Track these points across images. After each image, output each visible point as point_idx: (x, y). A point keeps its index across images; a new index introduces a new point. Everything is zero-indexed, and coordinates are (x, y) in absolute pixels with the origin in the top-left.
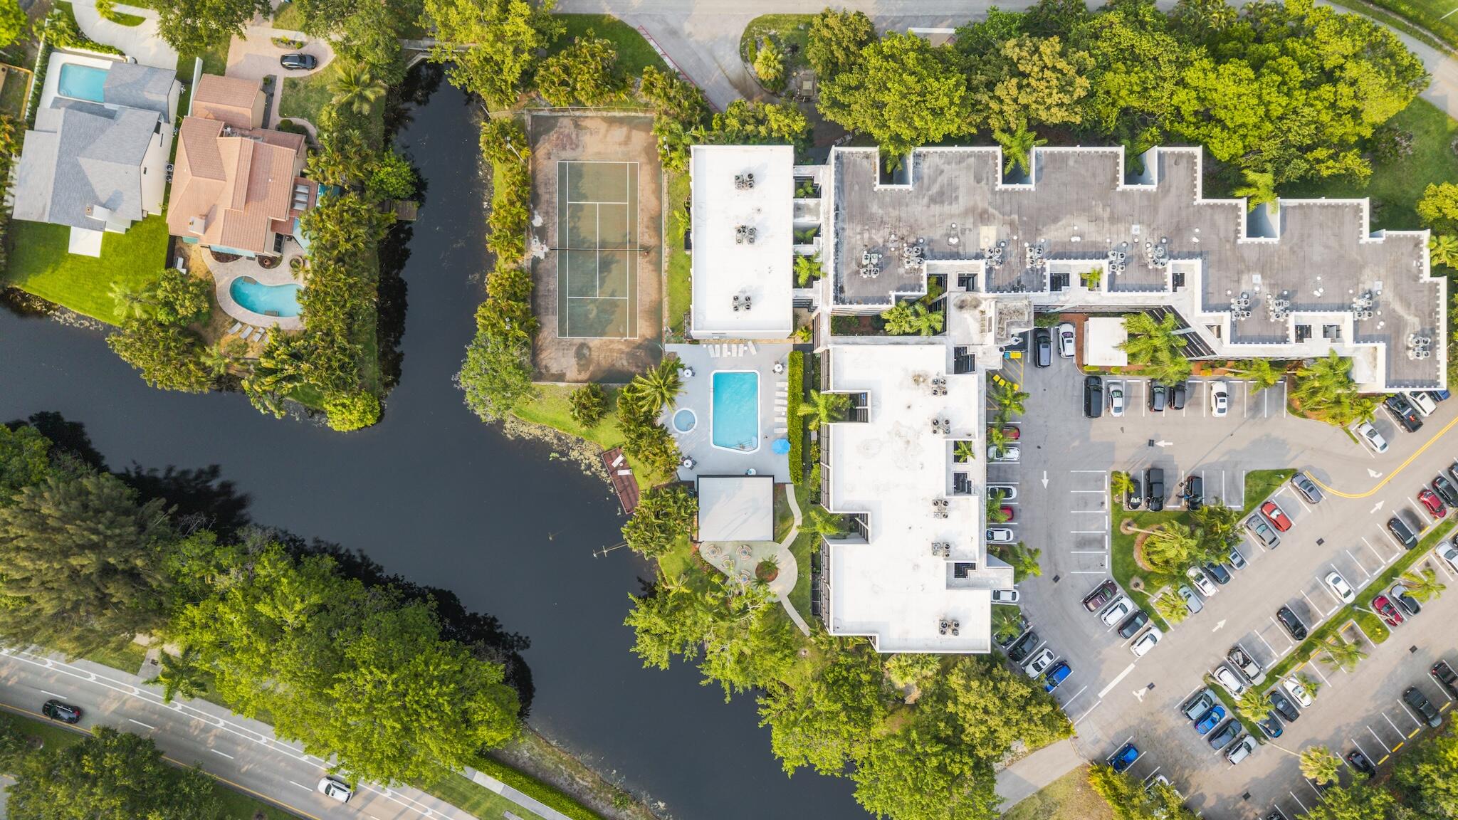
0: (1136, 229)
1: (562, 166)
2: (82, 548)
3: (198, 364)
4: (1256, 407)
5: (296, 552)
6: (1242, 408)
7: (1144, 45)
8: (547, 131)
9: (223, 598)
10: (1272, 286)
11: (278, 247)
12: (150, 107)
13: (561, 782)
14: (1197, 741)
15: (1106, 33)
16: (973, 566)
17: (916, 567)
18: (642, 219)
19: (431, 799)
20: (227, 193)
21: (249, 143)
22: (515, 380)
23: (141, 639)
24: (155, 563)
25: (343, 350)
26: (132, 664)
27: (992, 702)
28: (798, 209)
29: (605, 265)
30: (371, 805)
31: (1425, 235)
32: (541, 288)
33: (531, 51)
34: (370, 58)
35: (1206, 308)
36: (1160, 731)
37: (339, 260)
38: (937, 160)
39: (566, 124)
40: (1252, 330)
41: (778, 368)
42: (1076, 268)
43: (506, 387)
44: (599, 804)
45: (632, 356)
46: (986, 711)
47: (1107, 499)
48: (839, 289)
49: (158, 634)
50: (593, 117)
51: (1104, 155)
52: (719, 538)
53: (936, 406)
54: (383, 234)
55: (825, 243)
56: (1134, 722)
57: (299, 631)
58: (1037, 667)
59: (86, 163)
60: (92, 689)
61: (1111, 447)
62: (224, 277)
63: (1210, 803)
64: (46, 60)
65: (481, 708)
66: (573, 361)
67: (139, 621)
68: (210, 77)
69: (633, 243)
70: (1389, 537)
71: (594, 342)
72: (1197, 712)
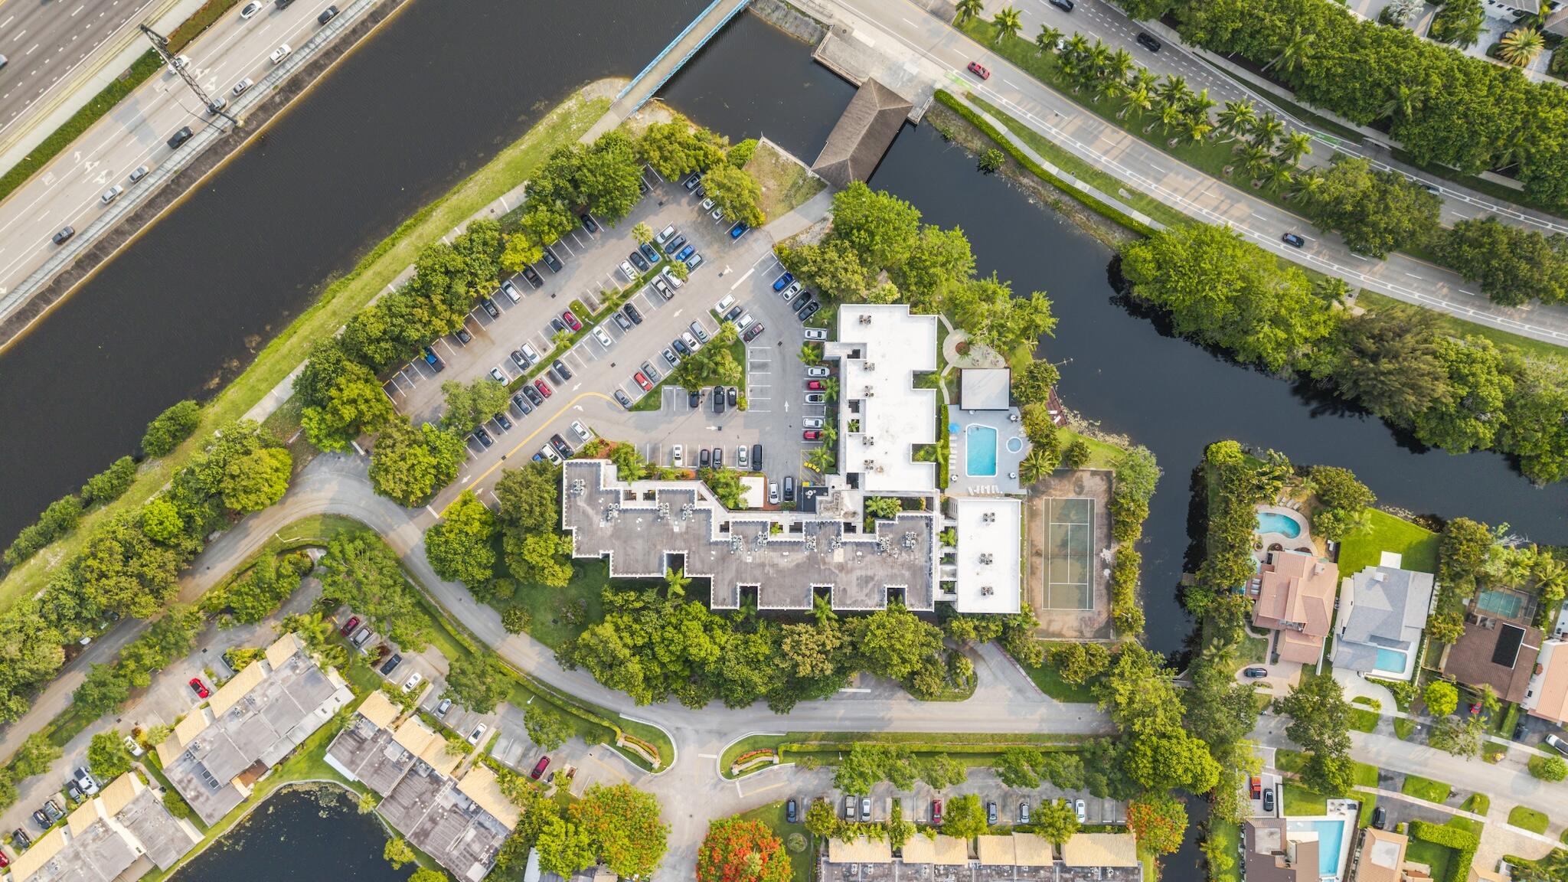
0: (749, 560)
1: (1091, 607)
2: (1390, 373)
3: (1320, 484)
4: (654, 451)
5: (1261, 364)
6: (663, 450)
7: (746, 671)
8: (1100, 629)
9: (1306, 340)
10: (667, 524)
11: (1270, 556)
12: (1349, 643)
13: (1095, 217)
14: (693, 240)
15: (766, 680)
16: (849, 357)
17: (883, 356)
18: (1041, 573)
19: (1177, 208)
20: (1302, 588)
21: (1287, 619)
22: (1127, 472)
23: (1358, 311)
24: (1347, 361)
25: (1232, 492)
26: (1365, 296)
27: (841, 275)
28: (954, 574)
29: (1064, 544)
30: (1215, 203)
31: (575, 556)
32: (1105, 530)
33: (1114, 675)
34: (1214, 672)
35: (709, 511)
36: (716, 246)
37: (1232, 547)
38: (869, 602)
39: (1088, 633)
40: (679, 498)
41: (954, 478)
42: (786, 536)
43: (1132, 467)
44: (1071, 203)
45: (1048, 487)
46: (846, 270)
47: (748, 394)
48: (929, 525)
49: (1346, 317)
50: (1071, 637)
51: (769, 604)
52: (995, 371)
53: (871, 454)
54: (1204, 565)
55: (938, 553)
56: (732, 252)
57: (1260, 321)
58: (794, 288)
59: (1387, 607)
60: (1390, 279)
61: (746, 426)
62: (1305, 536)
63: (684, 201)
64: (1414, 675)
65: (1150, 270)
66: (1085, 483)
67: (1359, 324)
68: (1311, 662)
69: (1046, 558)
70: (569, 368)
71: (1072, 496)
72: (695, 260)
